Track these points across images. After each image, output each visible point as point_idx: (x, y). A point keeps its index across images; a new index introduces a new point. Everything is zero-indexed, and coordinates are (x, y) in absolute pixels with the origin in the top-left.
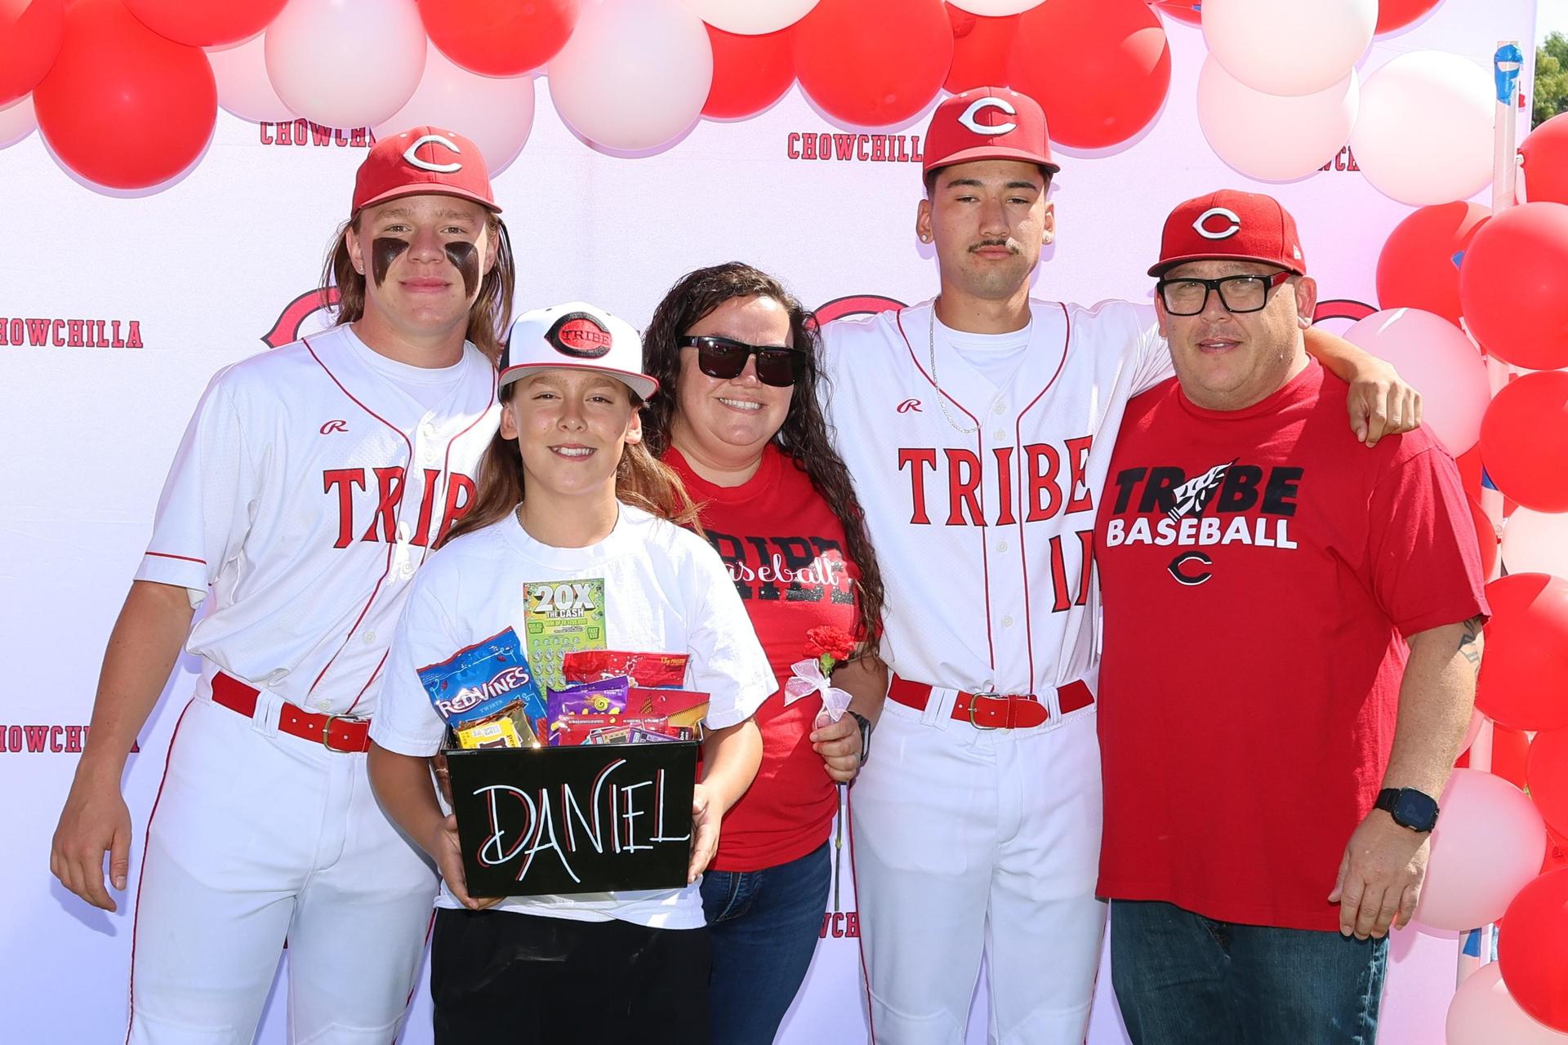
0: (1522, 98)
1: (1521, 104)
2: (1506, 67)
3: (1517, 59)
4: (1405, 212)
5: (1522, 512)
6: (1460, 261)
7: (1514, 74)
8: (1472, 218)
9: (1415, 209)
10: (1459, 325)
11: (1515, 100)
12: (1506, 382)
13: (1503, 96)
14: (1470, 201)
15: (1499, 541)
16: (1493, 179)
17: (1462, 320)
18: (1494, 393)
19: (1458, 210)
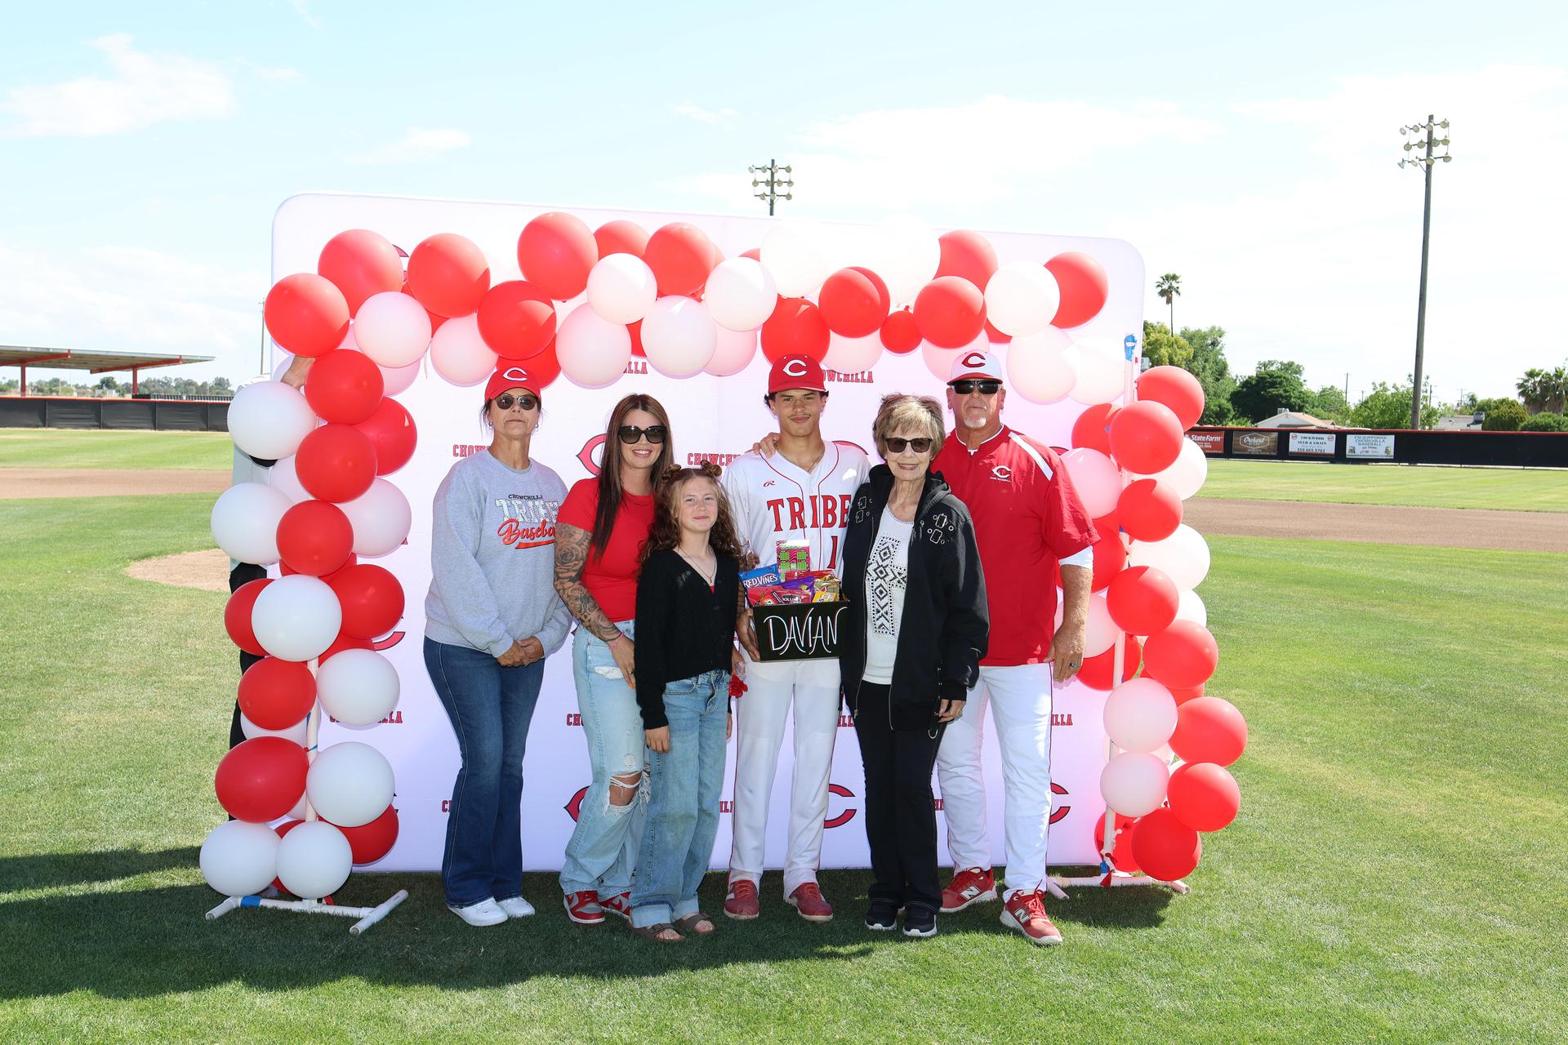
0: (1136, 358)
1: (1136, 361)
2: (1130, 344)
3: (1134, 341)
4: (1086, 408)
5: (1136, 542)
6: (1109, 430)
7: (1133, 348)
8: (1113, 410)
9: (1089, 407)
10: (1109, 457)
11: (1134, 360)
12: (1130, 483)
13: (1128, 357)
14: (1112, 403)
15: (1127, 554)
16: (1124, 393)
17: (1111, 455)
18: (1124, 488)
19: (1108, 406)
